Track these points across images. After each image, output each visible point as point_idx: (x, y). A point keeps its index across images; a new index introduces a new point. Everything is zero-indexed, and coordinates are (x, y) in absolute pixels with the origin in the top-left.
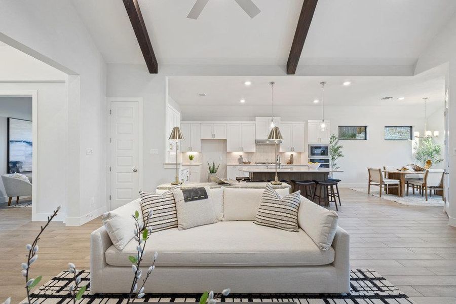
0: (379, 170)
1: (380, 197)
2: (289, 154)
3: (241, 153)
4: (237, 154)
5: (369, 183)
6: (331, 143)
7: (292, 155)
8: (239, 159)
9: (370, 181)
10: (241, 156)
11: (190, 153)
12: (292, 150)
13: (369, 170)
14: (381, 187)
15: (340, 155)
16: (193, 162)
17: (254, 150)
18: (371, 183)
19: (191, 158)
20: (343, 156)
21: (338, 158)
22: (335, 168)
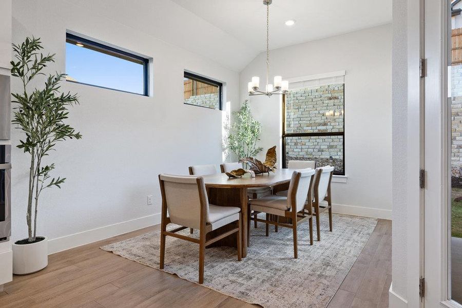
5: (164, 228)
6: (16, 70)
9: (166, 221)
15: (63, 132)
18: (170, 227)
20: (78, 136)
21: (56, 142)
22: (48, 181)
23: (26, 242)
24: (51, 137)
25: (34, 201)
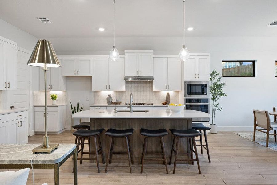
0: (266, 113)
1: (267, 146)
2: (164, 93)
3: (111, 93)
4: (105, 93)
5: (255, 128)
6: (211, 79)
7: (168, 94)
8: (108, 99)
9: (256, 125)
10: (109, 95)
11: (53, 93)
12: (167, 88)
13: (254, 112)
14: (268, 134)
15: (222, 95)
16: (55, 103)
17: (123, 88)
19: (54, 98)
20: (226, 95)
21: (220, 97)
22: (217, 109)
23: (212, 125)
24: (218, 96)
25: (214, 114)
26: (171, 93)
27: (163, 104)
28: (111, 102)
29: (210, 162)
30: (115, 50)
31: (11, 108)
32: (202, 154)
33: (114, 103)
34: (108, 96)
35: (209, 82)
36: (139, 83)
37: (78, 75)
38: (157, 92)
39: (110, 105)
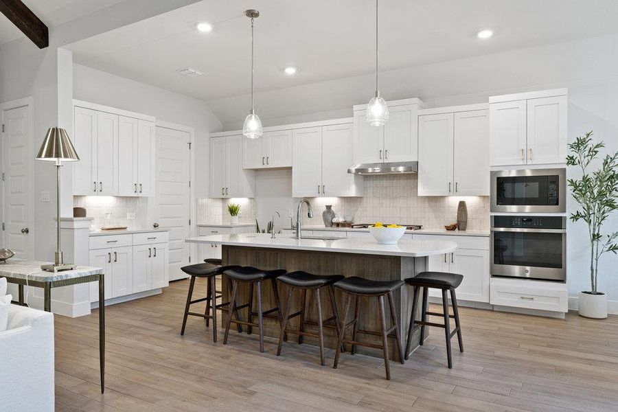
7: (462, 205)
8: (325, 214)
10: (329, 207)
12: (454, 189)
17: (352, 192)
19: (233, 211)
22: (608, 247)
23: (589, 293)
26: (471, 201)
27: (448, 228)
28: (330, 221)
29: (450, 366)
30: (253, 117)
31: (155, 226)
32: (461, 350)
33: (338, 225)
34: (325, 209)
35: (564, 170)
36: (393, 179)
37: (270, 166)
38: (435, 200)
39: (329, 228)
